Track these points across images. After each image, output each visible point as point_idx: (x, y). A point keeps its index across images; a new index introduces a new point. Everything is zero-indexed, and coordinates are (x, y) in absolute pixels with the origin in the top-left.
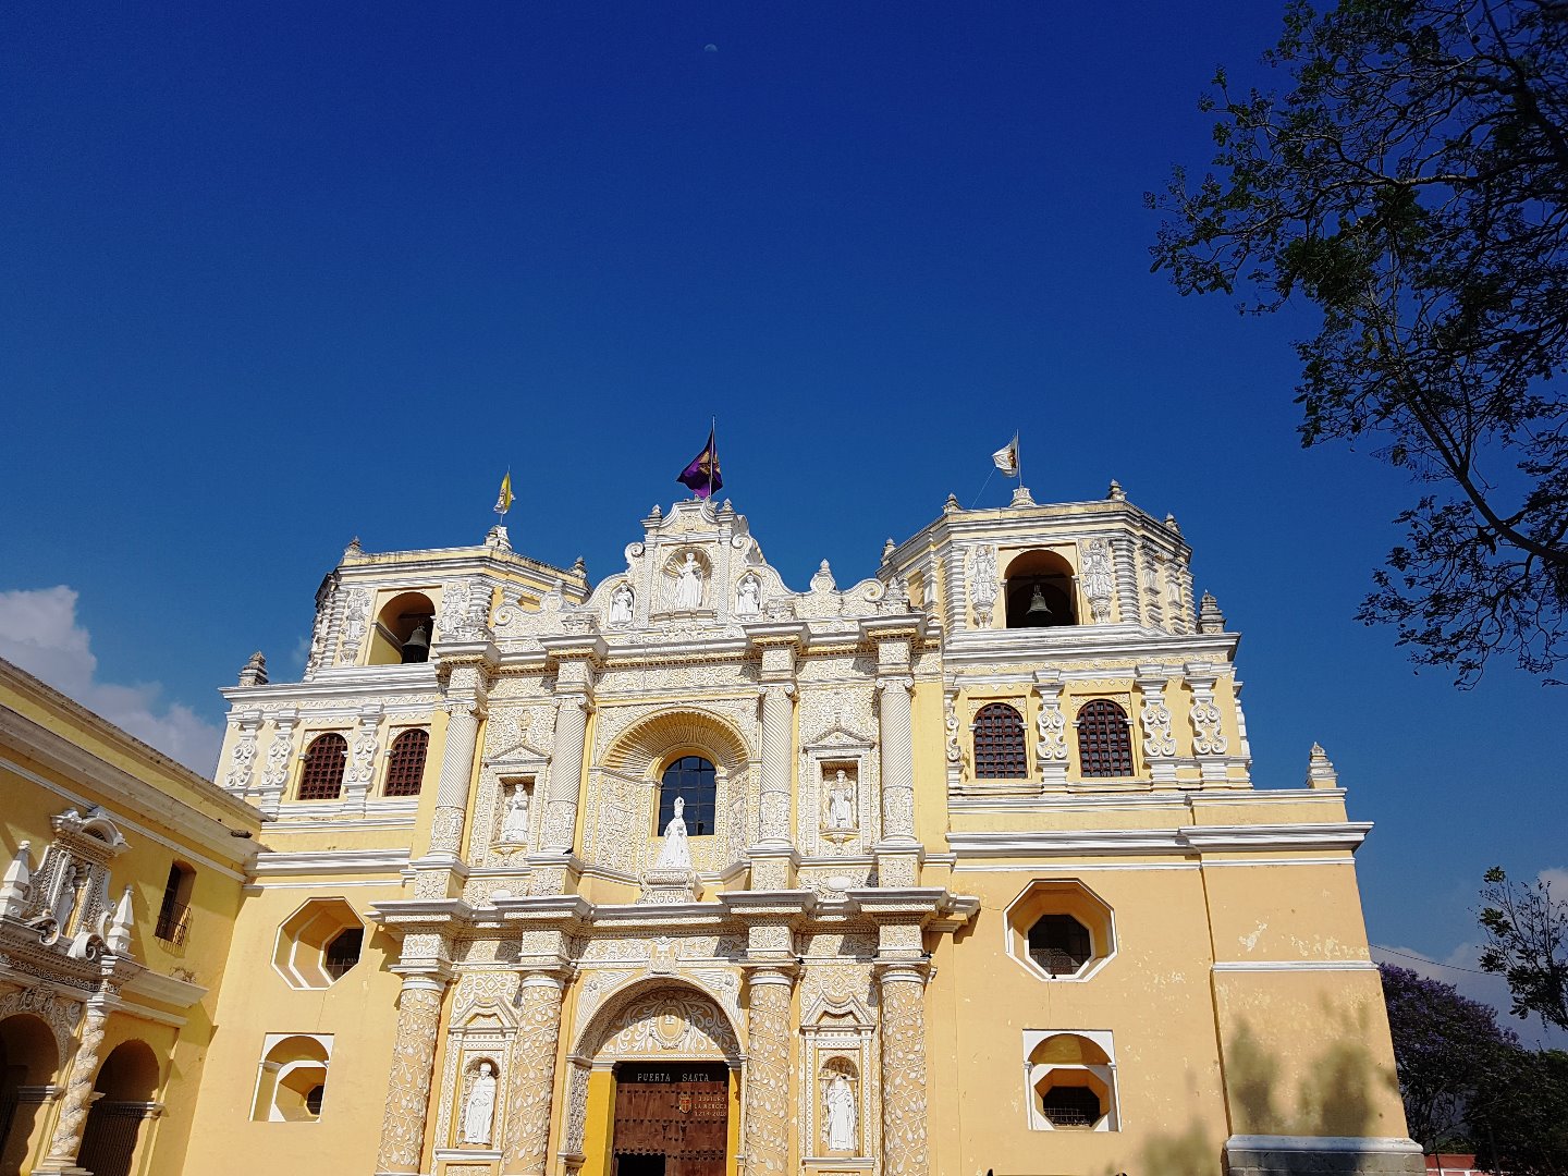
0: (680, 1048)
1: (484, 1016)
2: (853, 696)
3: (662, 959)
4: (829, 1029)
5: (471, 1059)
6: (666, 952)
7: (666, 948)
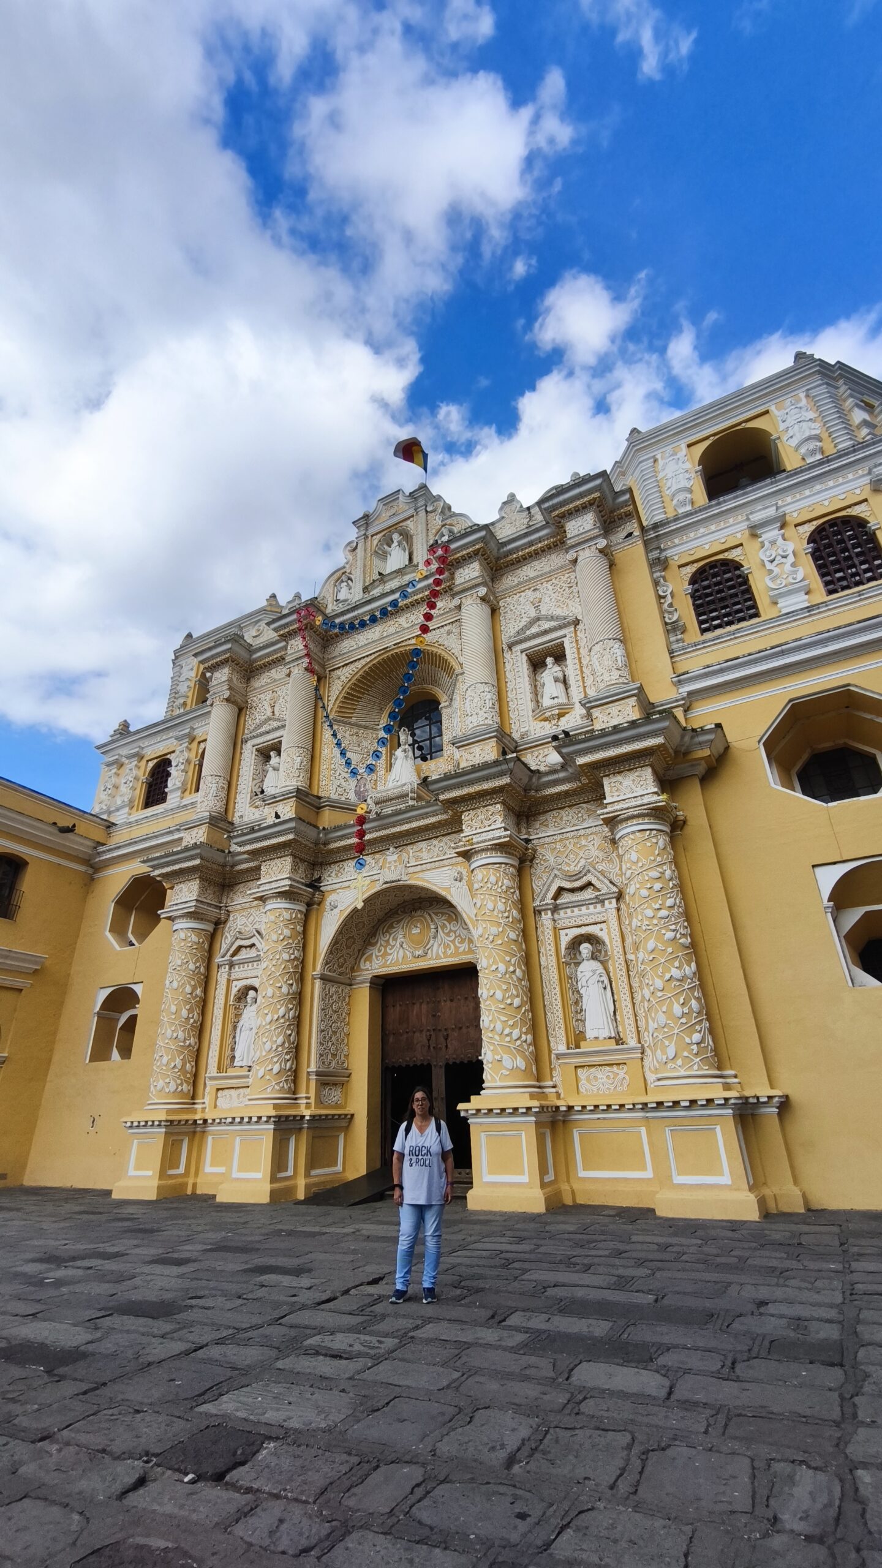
0: (429, 955)
1: (246, 947)
2: (551, 588)
3: (393, 868)
4: (566, 907)
5: (237, 989)
6: (395, 861)
7: (395, 857)
